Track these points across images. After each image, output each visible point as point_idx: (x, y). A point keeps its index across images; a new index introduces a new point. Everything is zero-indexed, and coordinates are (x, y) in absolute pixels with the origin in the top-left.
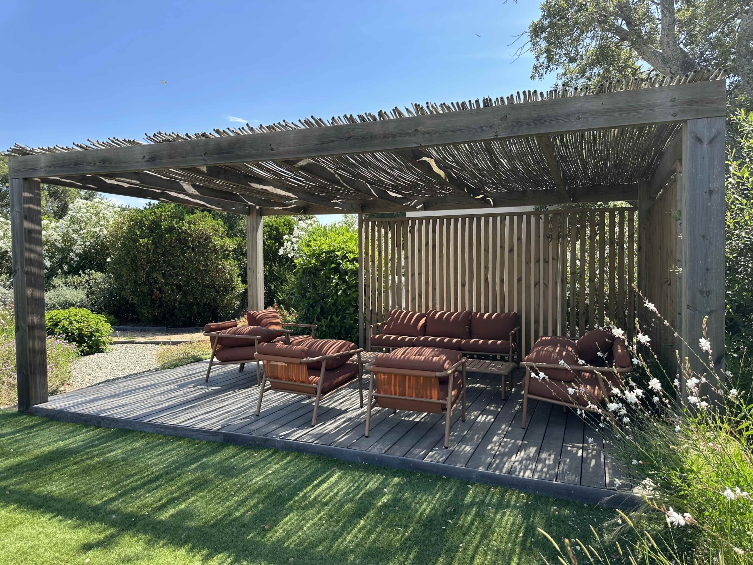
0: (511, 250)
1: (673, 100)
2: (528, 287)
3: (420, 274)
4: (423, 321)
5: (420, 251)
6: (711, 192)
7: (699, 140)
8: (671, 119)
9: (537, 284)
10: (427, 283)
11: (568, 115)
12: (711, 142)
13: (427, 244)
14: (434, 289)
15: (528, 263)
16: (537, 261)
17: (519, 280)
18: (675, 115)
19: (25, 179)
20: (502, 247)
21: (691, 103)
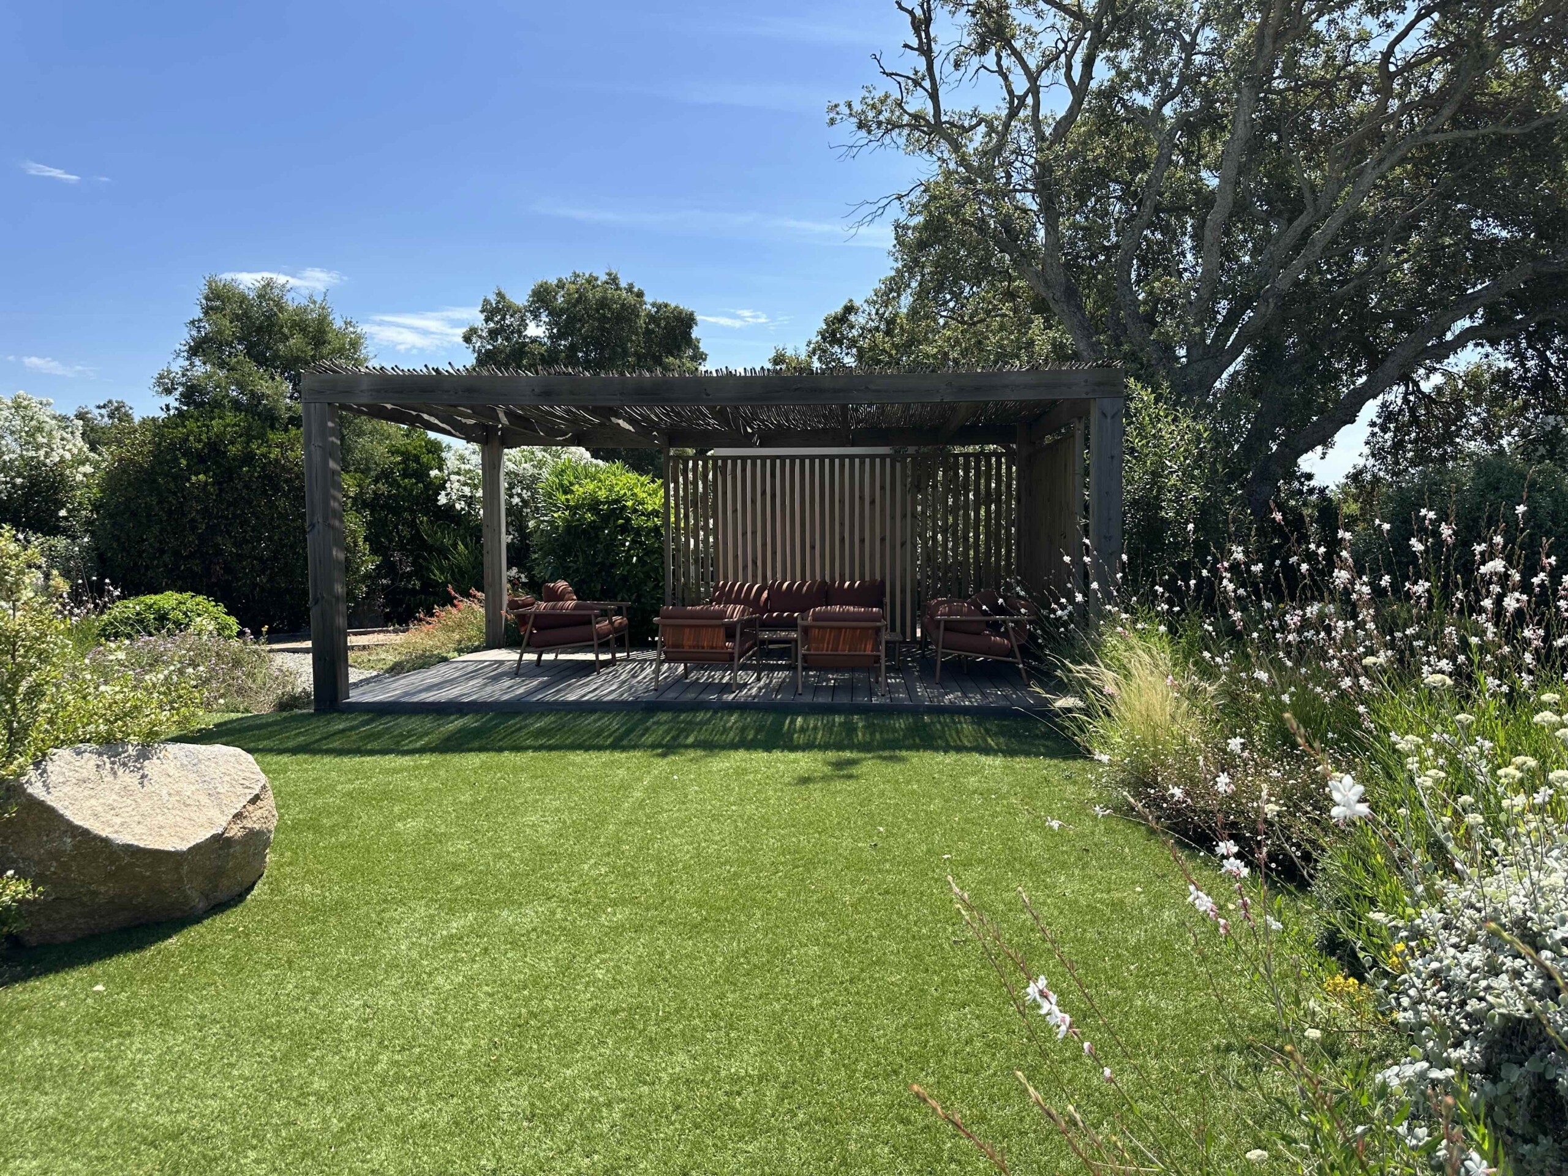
0: (873, 502)
1: (1086, 381)
2: (893, 548)
3: (754, 533)
4: (765, 594)
5: (754, 501)
6: (1112, 457)
7: (1105, 415)
8: (1084, 396)
9: (903, 544)
10: (764, 545)
11: (1006, 386)
12: (1113, 417)
13: (764, 493)
14: (774, 553)
15: (893, 518)
16: (904, 516)
17: (883, 539)
18: (1087, 394)
19: (329, 404)
20: (862, 498)
21: (1099, 384)
